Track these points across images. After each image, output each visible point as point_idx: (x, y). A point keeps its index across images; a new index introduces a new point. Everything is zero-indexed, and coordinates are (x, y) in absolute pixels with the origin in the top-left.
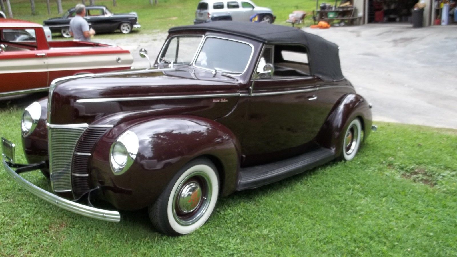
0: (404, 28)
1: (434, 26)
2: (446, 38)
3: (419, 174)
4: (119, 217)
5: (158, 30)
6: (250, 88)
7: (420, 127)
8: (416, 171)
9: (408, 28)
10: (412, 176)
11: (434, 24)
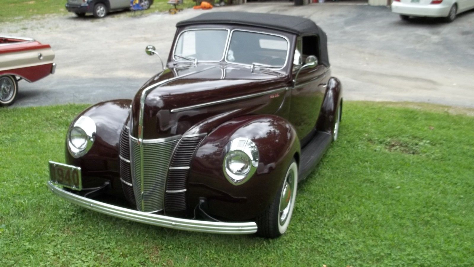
0: (285, 6)
1: (313, 4)
2: (331, 16)
3: (396, 146)
4: (256, 227)
5: (21, 17)
6: (293, 81)
7: (364, 103)
8: (393, 143)
9: (289, 6)
10: (392, 148)
11: (313, 2)
